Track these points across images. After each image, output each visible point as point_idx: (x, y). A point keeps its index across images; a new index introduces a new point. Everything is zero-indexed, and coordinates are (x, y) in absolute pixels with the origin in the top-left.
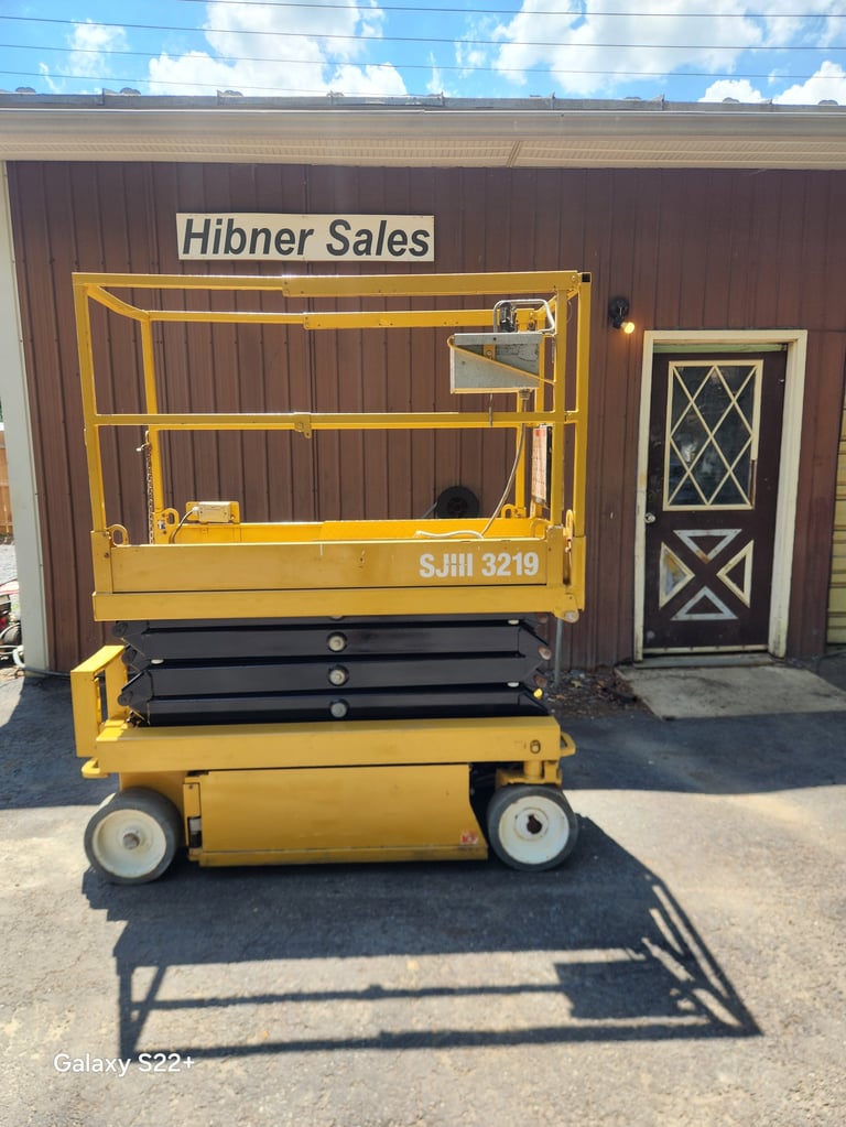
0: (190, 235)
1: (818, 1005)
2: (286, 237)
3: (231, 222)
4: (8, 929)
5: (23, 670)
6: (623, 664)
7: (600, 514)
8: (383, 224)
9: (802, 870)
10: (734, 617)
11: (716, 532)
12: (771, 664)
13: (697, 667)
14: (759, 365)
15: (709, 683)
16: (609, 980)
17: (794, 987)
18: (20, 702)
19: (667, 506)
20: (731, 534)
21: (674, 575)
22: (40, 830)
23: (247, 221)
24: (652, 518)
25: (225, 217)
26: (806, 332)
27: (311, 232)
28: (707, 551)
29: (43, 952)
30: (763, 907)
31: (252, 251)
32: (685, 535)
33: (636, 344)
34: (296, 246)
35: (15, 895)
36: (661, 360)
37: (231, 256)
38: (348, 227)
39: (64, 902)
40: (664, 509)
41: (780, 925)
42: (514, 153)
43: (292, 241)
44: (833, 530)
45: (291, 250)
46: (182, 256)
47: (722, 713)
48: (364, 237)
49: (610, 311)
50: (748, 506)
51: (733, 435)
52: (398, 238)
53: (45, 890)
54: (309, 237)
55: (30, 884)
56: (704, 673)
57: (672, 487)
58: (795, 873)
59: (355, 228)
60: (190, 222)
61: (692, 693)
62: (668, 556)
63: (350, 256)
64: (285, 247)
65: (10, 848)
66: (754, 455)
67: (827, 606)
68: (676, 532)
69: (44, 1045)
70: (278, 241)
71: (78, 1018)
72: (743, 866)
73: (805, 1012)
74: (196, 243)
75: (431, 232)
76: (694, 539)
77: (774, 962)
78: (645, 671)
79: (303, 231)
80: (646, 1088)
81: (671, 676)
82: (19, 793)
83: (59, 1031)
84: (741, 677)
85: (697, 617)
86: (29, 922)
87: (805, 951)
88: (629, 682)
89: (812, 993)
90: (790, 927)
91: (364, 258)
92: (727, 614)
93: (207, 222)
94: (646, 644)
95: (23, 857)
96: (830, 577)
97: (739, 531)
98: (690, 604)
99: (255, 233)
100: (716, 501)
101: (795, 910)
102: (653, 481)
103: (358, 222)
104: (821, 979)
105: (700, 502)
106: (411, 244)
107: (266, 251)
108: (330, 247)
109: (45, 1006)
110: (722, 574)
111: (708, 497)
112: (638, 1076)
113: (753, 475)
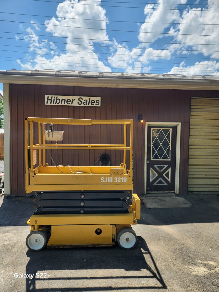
0: (48, 100)
1: (165, 269)
2: (69, 101)
3: (57, 97)
4: (1, 252)
5: (4, 194)
6: (142, 195)
7: (137, 161)
8: (90, 99)
9: (170, 242)
10: (167, 185)
11: (162, 165)
12: (175, 196)
13: (158, 196)
14: (171, 129)
15: (160, 200)
16: (125, 263)
17: (161, 265)
18: (3, 202)
19: (151, 159)
20: (166, 166)
21: (153, 175)
22: (7, 232)
23: (60, 97)
24: (148, 162)
25: (56, 96)
26: (180, 123)
27: (74, 100)
28: (161, 170)
29: (9, 257)
30: (160, 249)
31: (61, 103)
32: (156, 166)
33: (144, 125)
34: (71, 103)
35: (3, 246)
36: (150, 128)
37: (57, 104)
38: (82, 99)
39: (13, 247)
40: (151, 160)
41: (162, 253)
42: (117, 86)
43: (70, 101)
44: (188, 166)
45: (70, 103)
46: (46, 104)
47: (162, 207)
48: (86, 101)
49: (138, 118)
50: (169, 160)
51: (166, 144)
52: (93, 101)
53: (9, 244)
54: (74, 101)
55: (6, 243)
56: (160, 198)
57: (153, 155)
58: (168, 243)
59: (84, 99)
60: (48, 97)
61: (156, 202)
62: (152, 171)
63: (82, 105)
64: (68, 103)
65: (2, 235)
66: (170, 149)
67: (188, 183)
68: (154, 165)
69: (9, 275)
70: (67, 102)
71: (16, 270)
72: (157, 241)
73: (162, 270)
74: (49, 102)
75: (100, 101)
76: (158, 167)
77: (159, 260)
78: (147, 197)
79: (72, 100)
80: (127, 284)
81: (152, 198)
82: (3, 223)
83: (12, 272)
84: (168, 199)
85: (159, 184)
86: (6, 251)
87: (165, 258)
88: (142, 199)
89: (165, 267)
90: (164, 254)
91: (85, 105)
92: (165, 184)
93: (52, 97)
94: (147, 191)
95: (4, 237)
96: (188, 176)
97: (168, 165)
98: (157, 181)
99: (62, 100)
100: (162, 159)
101: (166, 250)
102: (148, 154)
103: (84, 98)
104: (167, 264)
105: (159, 159)
106: (96, 103)
107: (64, 103)
108: (78, 103)
109: (9, 267)
110: (164, 175)
111: (161, 158)
112: (126, 281)
113: (170, 153)
